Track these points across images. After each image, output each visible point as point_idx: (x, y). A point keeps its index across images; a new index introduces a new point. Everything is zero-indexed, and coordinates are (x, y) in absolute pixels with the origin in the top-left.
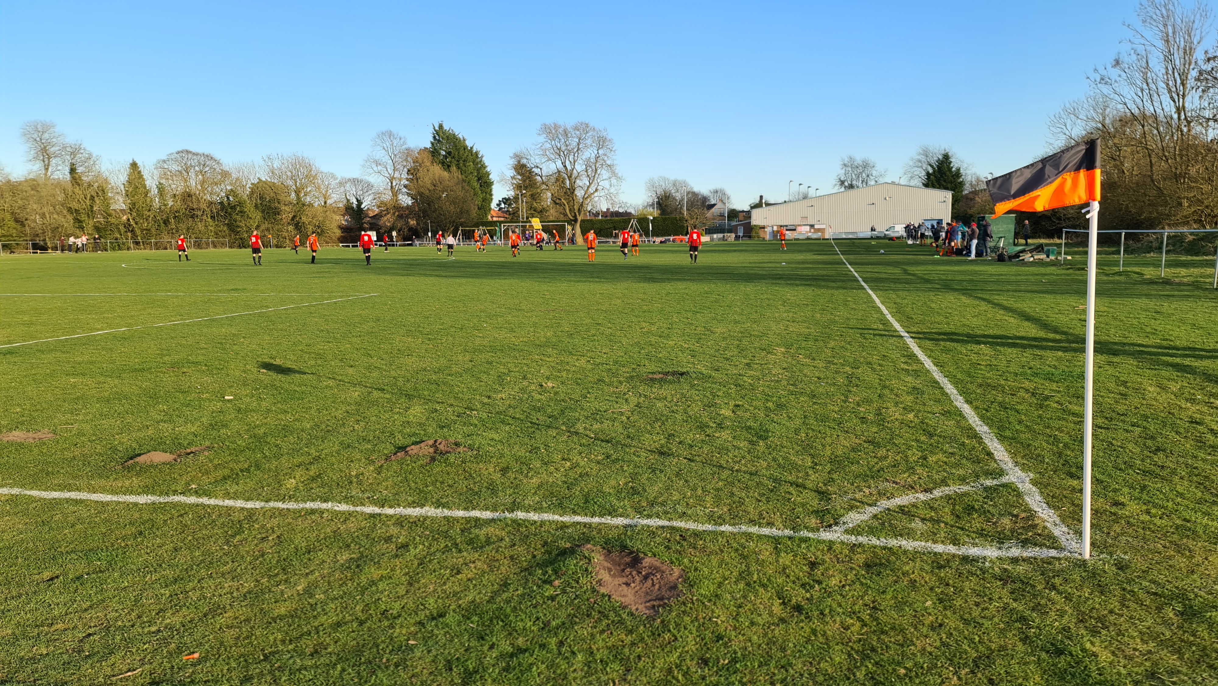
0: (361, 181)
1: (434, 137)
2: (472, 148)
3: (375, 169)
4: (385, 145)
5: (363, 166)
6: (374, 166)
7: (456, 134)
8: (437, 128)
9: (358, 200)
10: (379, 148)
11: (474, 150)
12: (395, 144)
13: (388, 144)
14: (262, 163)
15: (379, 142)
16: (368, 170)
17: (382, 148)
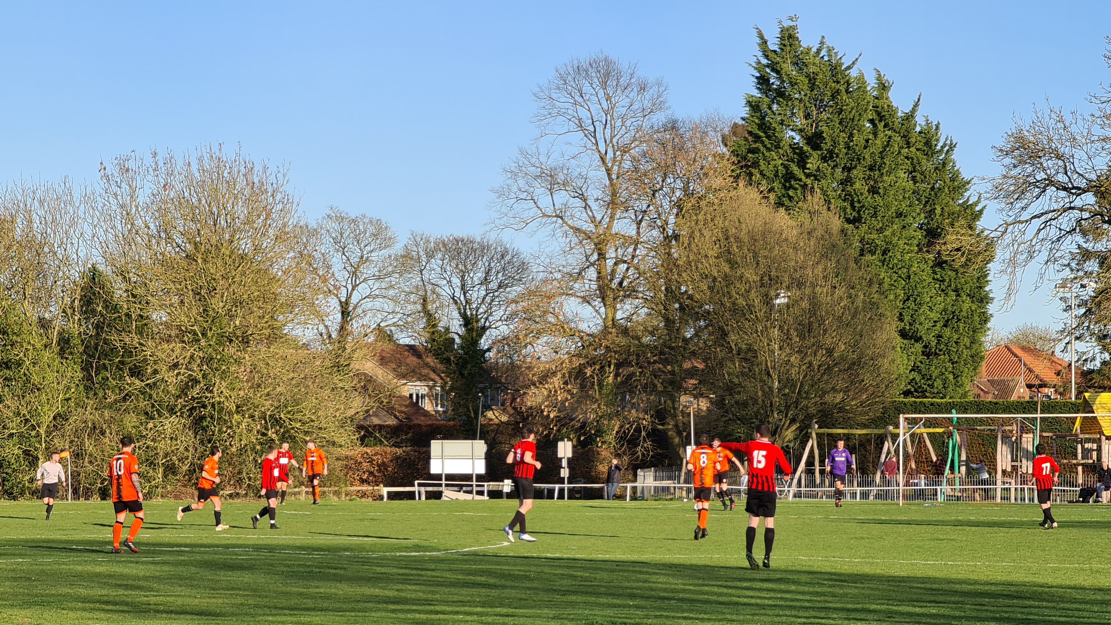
0: (484, 248)
1: (763, 81)
2: (910, 117)
3: (545, 201)
4: (583, 113)
5: (502, 193)
6: (540, 191)
7: (846, 62)
8: (773, 45)
9: (467, 321)
10: (560, 124)
11: (920, 121)
12: (620, 110)
13: (595, 108)
14: (99, 186)
15: (563, 101)
16: (519, 207)
17: (573, 126)
